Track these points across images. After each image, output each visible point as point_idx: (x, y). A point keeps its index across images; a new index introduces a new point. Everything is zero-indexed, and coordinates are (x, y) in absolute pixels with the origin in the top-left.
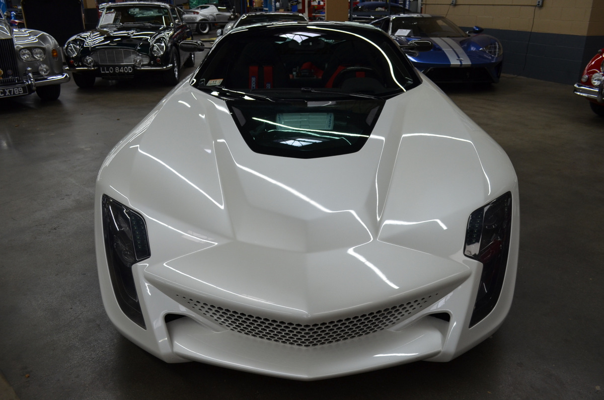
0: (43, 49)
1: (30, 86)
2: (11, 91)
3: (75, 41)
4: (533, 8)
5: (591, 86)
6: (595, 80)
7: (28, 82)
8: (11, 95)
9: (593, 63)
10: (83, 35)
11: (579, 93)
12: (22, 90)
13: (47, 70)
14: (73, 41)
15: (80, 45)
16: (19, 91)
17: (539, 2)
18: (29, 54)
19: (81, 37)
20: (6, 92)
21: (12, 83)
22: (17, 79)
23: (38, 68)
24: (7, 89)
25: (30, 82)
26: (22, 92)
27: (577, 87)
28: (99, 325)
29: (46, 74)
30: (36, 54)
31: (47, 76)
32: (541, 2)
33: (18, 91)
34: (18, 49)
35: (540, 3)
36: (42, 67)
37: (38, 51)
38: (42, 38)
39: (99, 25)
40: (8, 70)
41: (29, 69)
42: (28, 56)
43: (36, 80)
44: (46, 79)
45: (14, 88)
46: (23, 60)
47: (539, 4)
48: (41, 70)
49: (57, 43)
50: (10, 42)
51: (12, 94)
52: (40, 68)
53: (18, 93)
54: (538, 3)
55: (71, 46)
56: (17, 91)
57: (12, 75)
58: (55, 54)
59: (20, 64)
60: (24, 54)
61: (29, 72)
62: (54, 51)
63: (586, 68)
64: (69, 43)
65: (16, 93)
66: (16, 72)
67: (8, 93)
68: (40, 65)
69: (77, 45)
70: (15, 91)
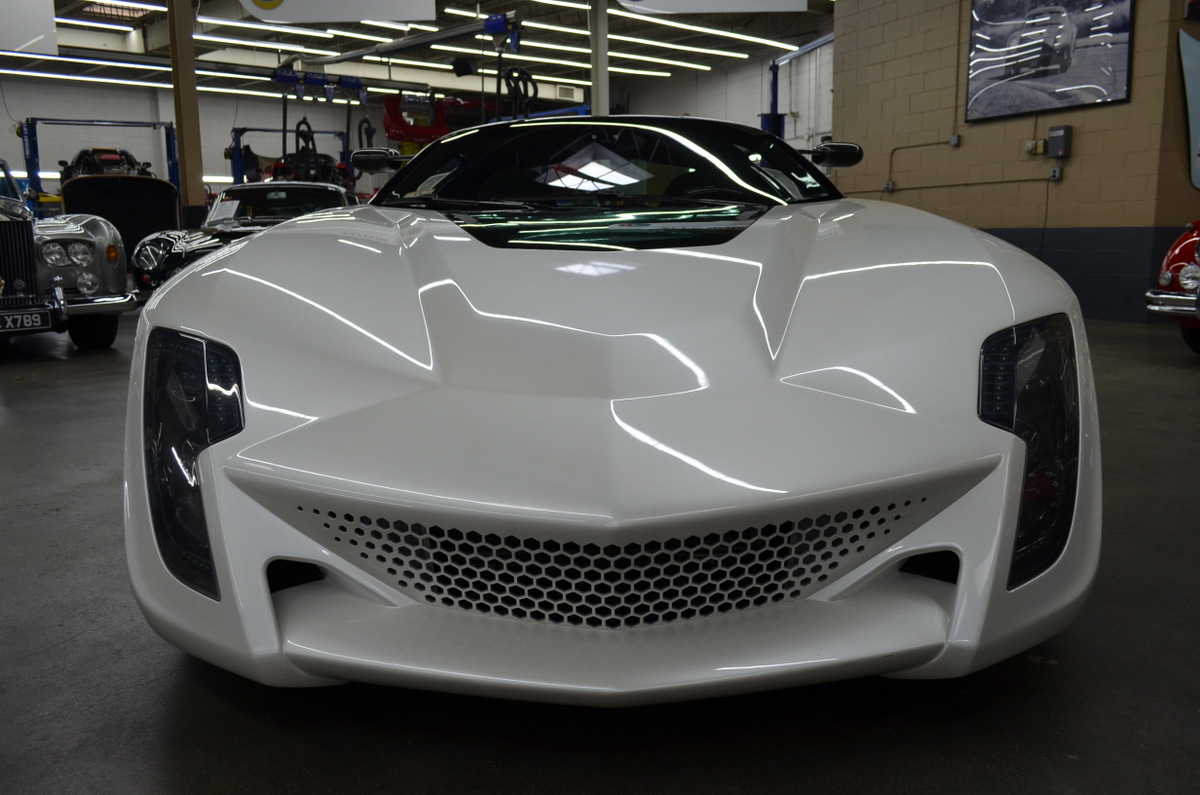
0: (91, 245)
1: (56, 312)
2: (17, 319)
3: (155, 243)
4: (1044, 184)
5: (1181, 290)
6: (1188, 278)
7: (54, 305)
8: (16, 327)
9: (1177, 251)
10: (174, 234)
11: (1156, 308)
12: (39, 320)
13: (94, 284)
14: (152, 241)
15: (164, 249)
16: (33, 322)
17: (1054, 172)
18: (60, 253)
19: (168, 236)
20: (6, 322)
21: (21, 306)
22: (32, 298)
23: (76, 280)
24: (9, 316)
25: (56, 306)
26: (39, 324)
27: (1152, 296)
28: (119, 652)
29: (91, 292)
30: (76, 254)
31: (93, 295)
32: (1058, 171)
33: (31, 320)
34: (40, 243)
35: (1057, 174)
36: (84, 278)
37: (79, 247)
38: (92, 227)
39: (208, 221)
40: (15, 280)
41: (58, 278)
42: (58, 257)
43: (70, 302)
44: (91, 301)
45: (23, 315)
46: (47, 263)
47: (1054, 176)
48: (80, 284)
49: (119, 237)
50: (27, 227)
51: (18, 325)
52: (80, 280)
53: (30, 325)
54: (1052, 174)
55: (146, 250)
56: (29, 320)
57: (23, 291)
58: (113, 254)
59: (41, 273)
60: (52, 253)
61: (58, 284)
62: (111, 248)
63: (1165, 263)
64: (144, 245)
65: (26, 325)
66: (32, 286)
67: (9, 323)
68: (81, 274)
69: (160, 249)
70: (25, 321)
